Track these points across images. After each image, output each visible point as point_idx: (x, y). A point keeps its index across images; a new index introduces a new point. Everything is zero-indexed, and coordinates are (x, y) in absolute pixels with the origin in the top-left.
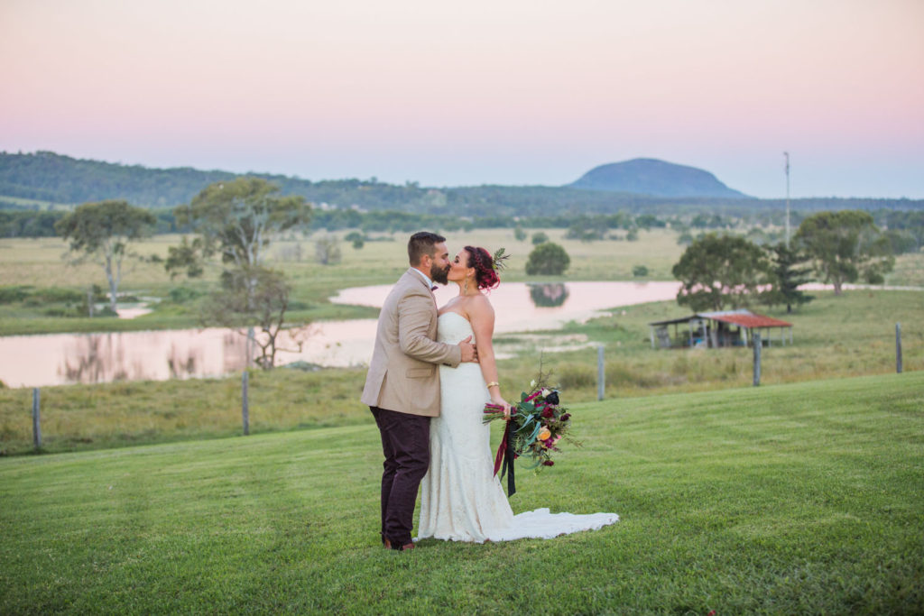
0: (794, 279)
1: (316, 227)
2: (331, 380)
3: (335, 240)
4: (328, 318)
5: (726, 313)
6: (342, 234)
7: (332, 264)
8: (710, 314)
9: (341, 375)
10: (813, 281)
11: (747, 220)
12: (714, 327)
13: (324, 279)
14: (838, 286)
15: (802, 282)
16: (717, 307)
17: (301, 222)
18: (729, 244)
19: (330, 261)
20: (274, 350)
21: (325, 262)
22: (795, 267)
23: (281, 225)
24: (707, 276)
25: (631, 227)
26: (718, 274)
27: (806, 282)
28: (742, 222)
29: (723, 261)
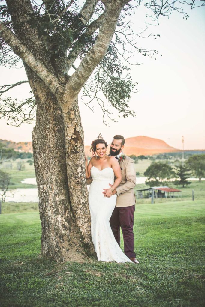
0: (185, 177)
1: (17, 158)
2: (22, 205)
3: (23, 162)
4: (21, 188)
5: (161, 187)
6: (25, 160)
7: (22, 170)
8: (155, 188)
9: (25, 204)
10: (191, 177)
11: (175, 157)
12: (157, 192)
13: (20, 175)
14: (200, 179)
15: (187, 178)
16: (158, 186)
17: (13, 157)
18: (162, 166)
19: (22, 169)
20: (5, 197)
21: (20, 170)
22: (186, 173)
23: (6, 157)
24: (155, 176)
25: (136, 159)
26: (158, 175)
27: (189, 177)
28: (173, 157)
29: (160, 171)
